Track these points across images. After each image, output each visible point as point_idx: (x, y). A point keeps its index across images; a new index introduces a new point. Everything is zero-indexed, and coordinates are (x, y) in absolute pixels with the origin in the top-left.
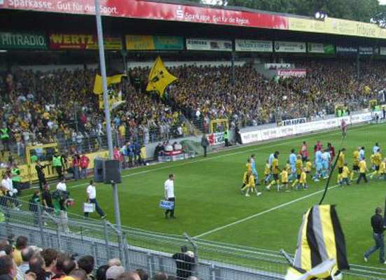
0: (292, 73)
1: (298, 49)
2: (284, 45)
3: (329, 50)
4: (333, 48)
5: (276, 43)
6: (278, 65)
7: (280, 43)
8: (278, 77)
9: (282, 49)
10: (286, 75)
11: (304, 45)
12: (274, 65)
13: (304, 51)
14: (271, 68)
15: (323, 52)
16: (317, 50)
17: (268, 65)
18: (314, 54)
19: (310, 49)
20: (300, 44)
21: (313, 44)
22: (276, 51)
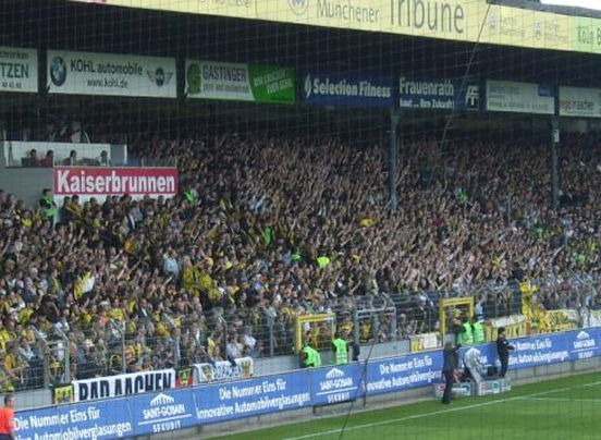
0: (117, 184)
1: (143, 84)
2: (87, 66)
3: (271, 90)
4: (289, 84)
5: (51, 55)
6: (61, 150)
7: (69, 57)
8: (58, 199)
9: (76, 84)
10: (93, 190)
11: (170, 66)
12: (42, 148)
13: (169, 91)
14: (30, 161)
15: (249, 97)
16: (221, 88)
17: (20, 149)
18: (211, 104)
19: (196, 87)
20: (149, 64)
21: (203, 66)
22: (53, 89)
